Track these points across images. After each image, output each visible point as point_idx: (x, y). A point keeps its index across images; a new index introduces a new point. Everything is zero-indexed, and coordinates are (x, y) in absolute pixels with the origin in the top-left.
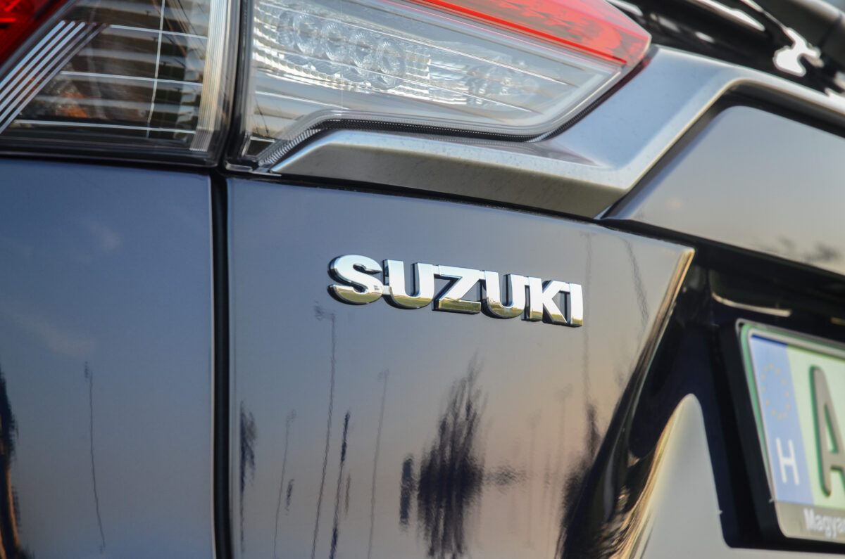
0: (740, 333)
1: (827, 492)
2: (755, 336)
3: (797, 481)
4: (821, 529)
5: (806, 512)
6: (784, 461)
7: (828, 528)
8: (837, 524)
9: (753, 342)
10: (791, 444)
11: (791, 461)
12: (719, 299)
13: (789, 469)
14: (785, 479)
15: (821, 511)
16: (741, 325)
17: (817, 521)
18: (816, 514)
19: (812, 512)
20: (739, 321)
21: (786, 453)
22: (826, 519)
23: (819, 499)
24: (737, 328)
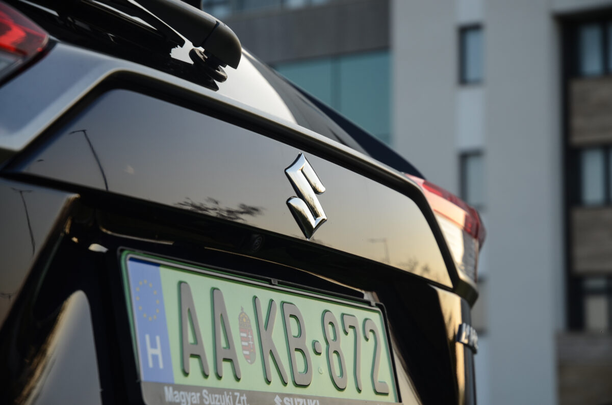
0: (120, 256)
1: (186, 374)
2: (132, 259)
3: (161, 366)
4: (178, 401)
5: (166, 388)
6: (151, 351)
7: (184, 400)
8: (192, 397)
9: (129, 263)
10: (158, 338)
11: (158, 352)
12: (104, 230)
13: (155, 358)
14: (151, 365)
15: (178, 388)
16: (122, 251)
17: (175, 395)
18: (174, 390)
19: (171, 389)
20: (121, 248)
21: (154, 346)
22: (182, 393)
23: (179, 379)
24: (118, 253)
